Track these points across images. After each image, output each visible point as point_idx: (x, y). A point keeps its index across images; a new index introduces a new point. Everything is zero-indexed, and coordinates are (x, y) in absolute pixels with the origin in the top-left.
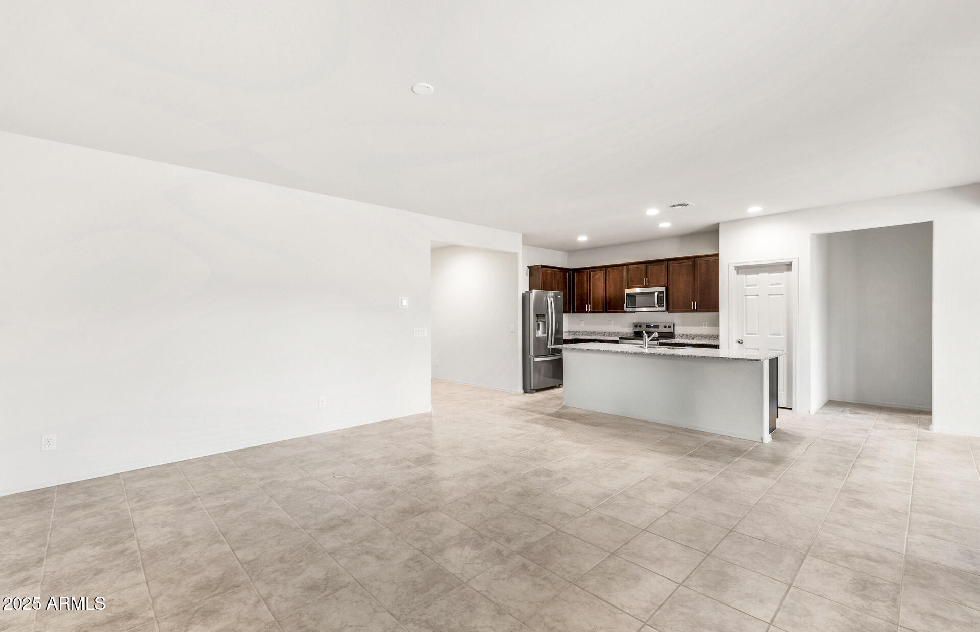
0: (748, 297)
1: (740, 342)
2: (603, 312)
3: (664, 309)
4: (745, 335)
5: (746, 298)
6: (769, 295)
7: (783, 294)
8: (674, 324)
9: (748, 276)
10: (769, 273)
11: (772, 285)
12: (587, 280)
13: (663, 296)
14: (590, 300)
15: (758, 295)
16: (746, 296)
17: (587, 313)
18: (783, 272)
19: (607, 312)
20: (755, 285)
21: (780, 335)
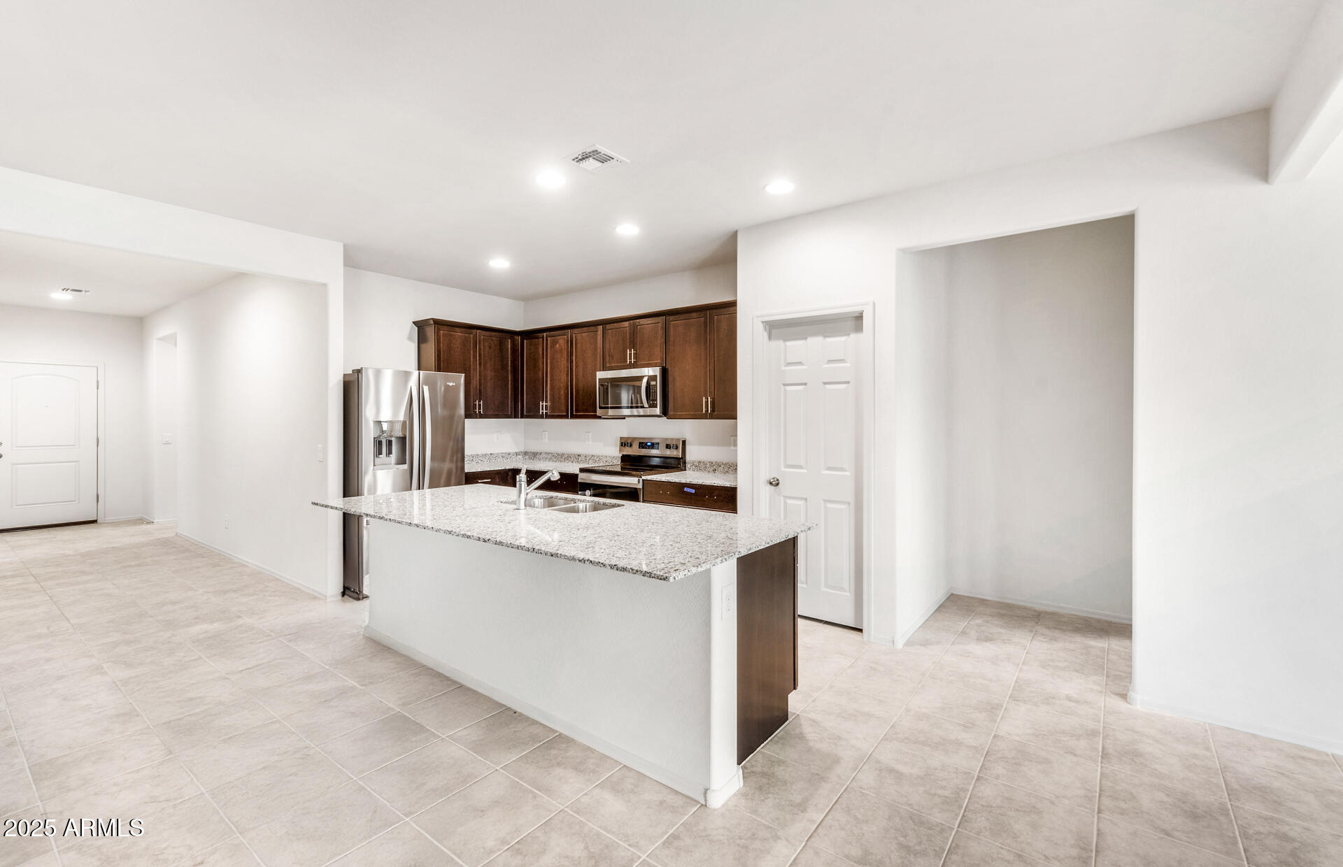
0: (789, 388)
1: (775, 483)
2: (566, 417)
3: (658, 411)
4: (783, 469)
5: (785, 390)
6: (825, 383)
7: (848, 382)
8: (684, 442)
9: (789, 343)
10: (825, 337)
11: (830, 361)
12: (543, 353)
13: (656, 385)
14: (547, 392)
15: (806, 384)
16: (785, 385)
17: (542, 417)
18: (849, 335)
19: (573, 417)
20: (800, 363)
21: (842, 469)
